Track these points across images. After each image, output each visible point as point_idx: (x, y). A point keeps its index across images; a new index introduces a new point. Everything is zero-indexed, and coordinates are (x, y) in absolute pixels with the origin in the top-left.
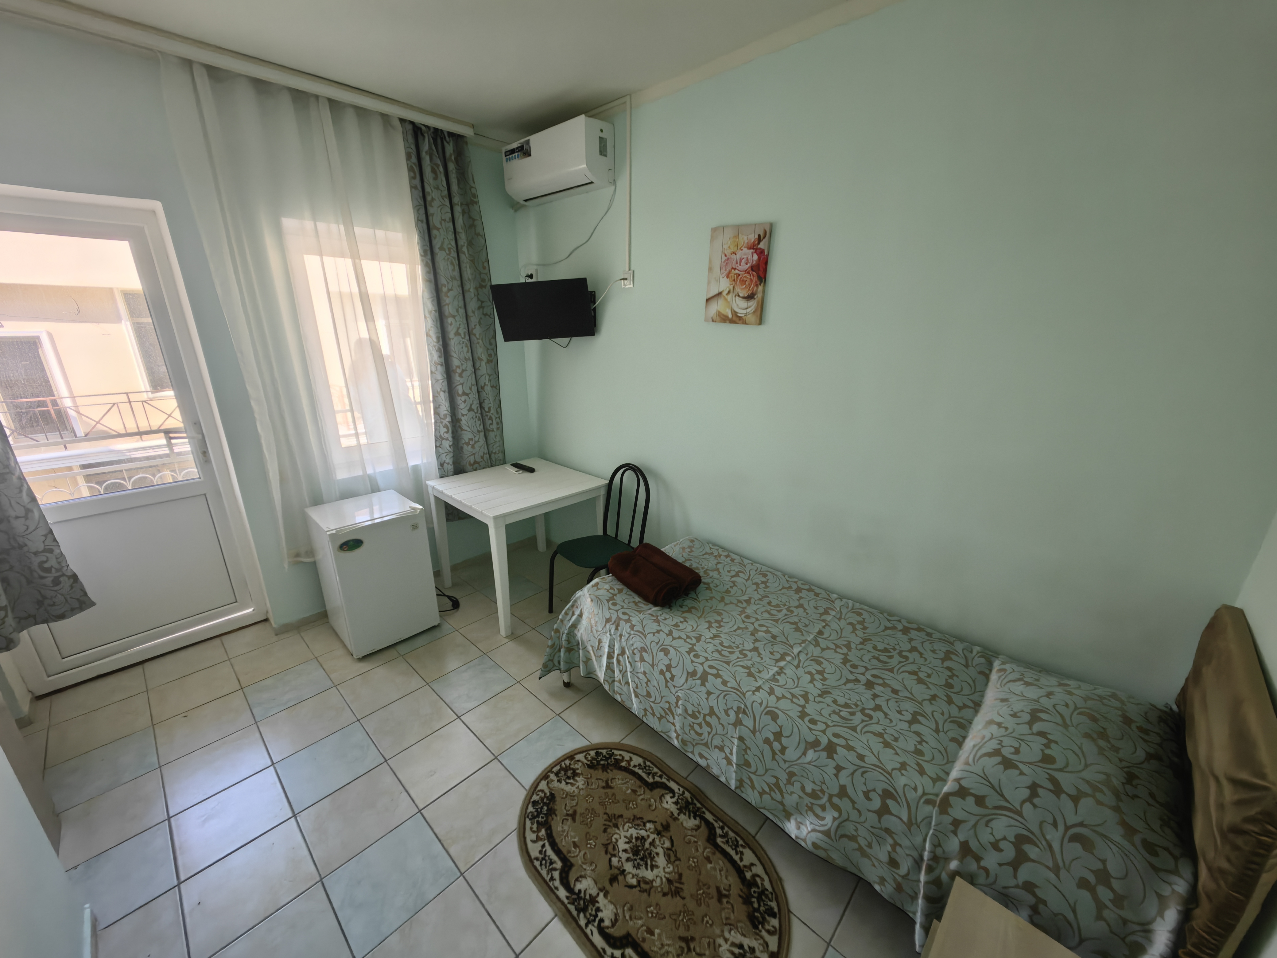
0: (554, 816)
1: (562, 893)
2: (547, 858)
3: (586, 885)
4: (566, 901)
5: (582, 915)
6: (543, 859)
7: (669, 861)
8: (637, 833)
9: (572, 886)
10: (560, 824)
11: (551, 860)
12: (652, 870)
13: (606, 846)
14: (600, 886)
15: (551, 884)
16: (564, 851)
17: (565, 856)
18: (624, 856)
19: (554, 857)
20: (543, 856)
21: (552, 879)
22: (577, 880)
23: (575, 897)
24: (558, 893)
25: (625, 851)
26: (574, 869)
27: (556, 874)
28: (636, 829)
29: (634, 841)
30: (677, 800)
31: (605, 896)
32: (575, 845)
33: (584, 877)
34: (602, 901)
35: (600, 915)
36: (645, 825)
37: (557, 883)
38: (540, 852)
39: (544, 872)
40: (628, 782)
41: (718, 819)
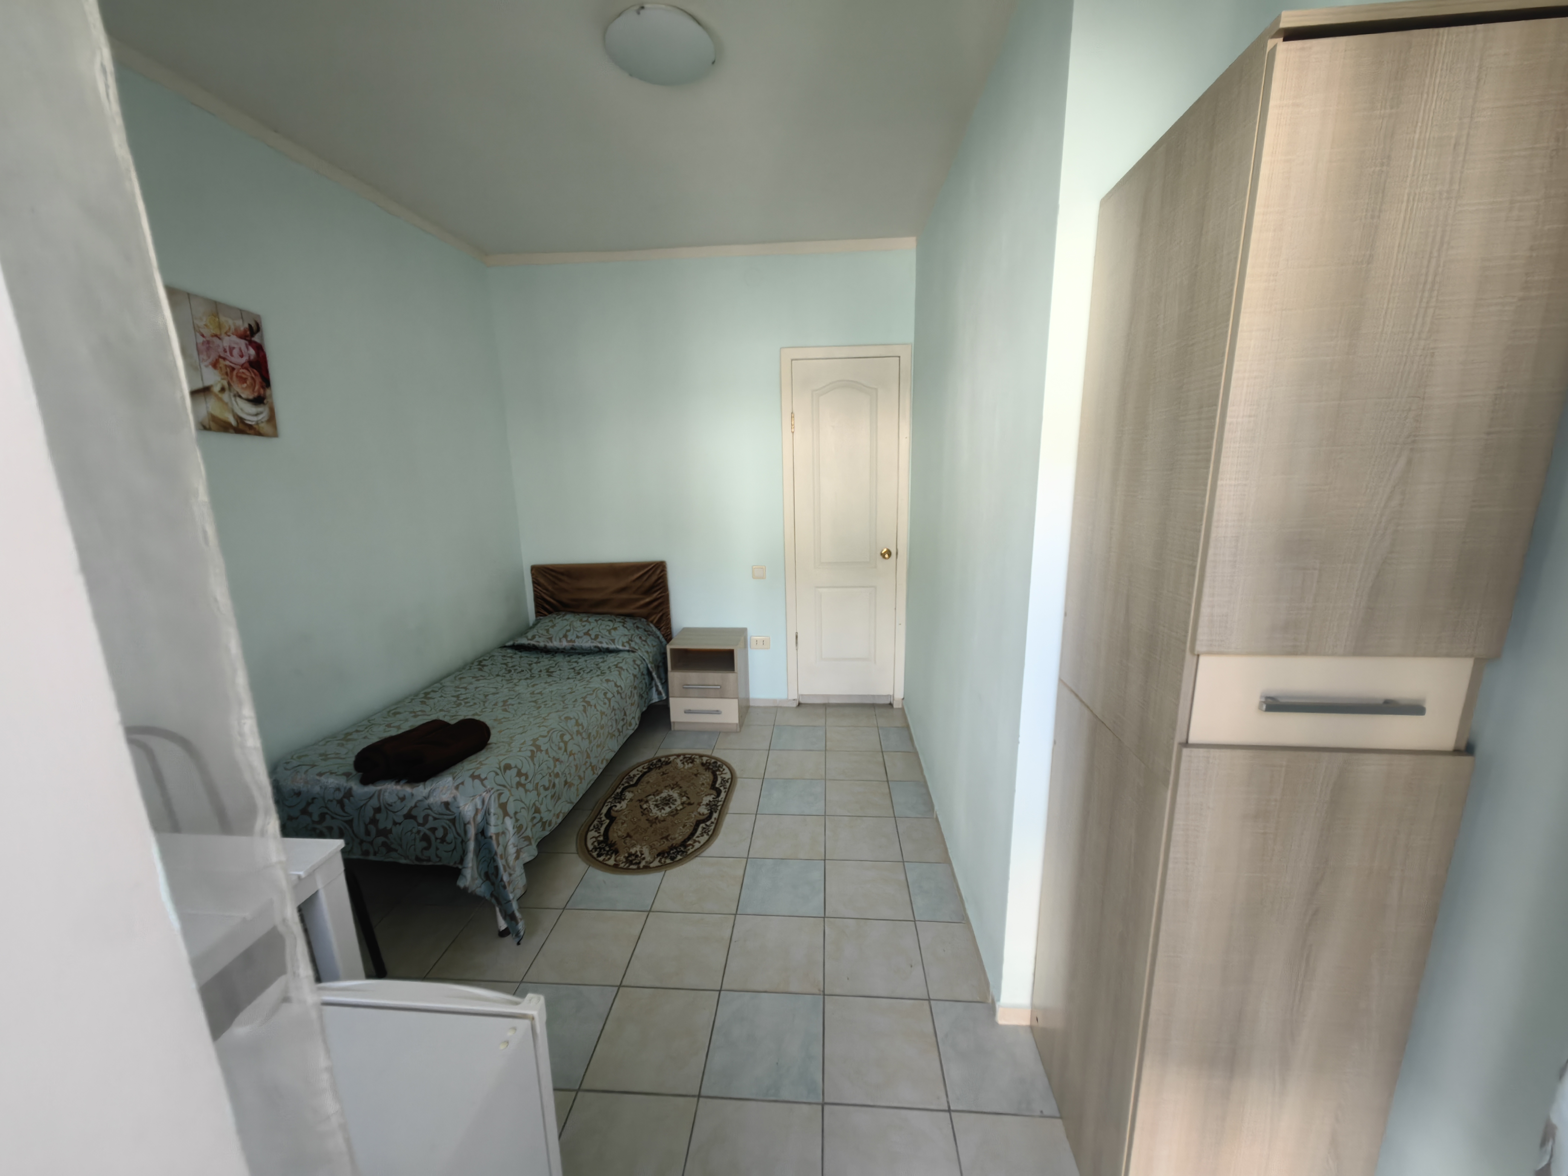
0: (674, 845)
1: (715, 815)
2: (703, 831)
3: (703, 810)
4: (718, 812)
5: (718, 804)
6: (705, 832)
7: (662, 792)
8: (654, 808)
9: (708, 815)
10: (677, 839)
11: (703, 830)
12: (672, 795)
13: (673, 816)
14: (698, 806)
15: (715, 822)
16: (692, 828)
17: (695, 826)
18: (673, 807)
19: (700, 829)
20: (704, 834)
21: (712, 823)
22: (703, 815)
23: (713, 810)
24: (717, 817)
25: (670, 807)
26: (699, 819)
27: (708, 823)
28: (651, 811)
29: (660, 807)
30: (617, 803)
31: (701, 802)
32: (684, 826)
33: (700, 814)
34: (704, 802)
35: (712, 800)
36: (646, 808)
37: (713, 820)
38: (702, 836)
39: (712, 827)
40: (617, 829)
41: (618, 787)
